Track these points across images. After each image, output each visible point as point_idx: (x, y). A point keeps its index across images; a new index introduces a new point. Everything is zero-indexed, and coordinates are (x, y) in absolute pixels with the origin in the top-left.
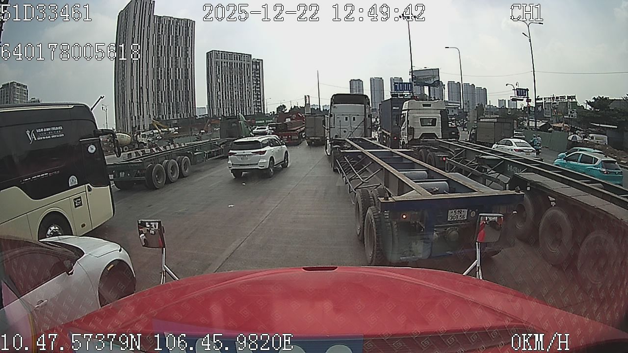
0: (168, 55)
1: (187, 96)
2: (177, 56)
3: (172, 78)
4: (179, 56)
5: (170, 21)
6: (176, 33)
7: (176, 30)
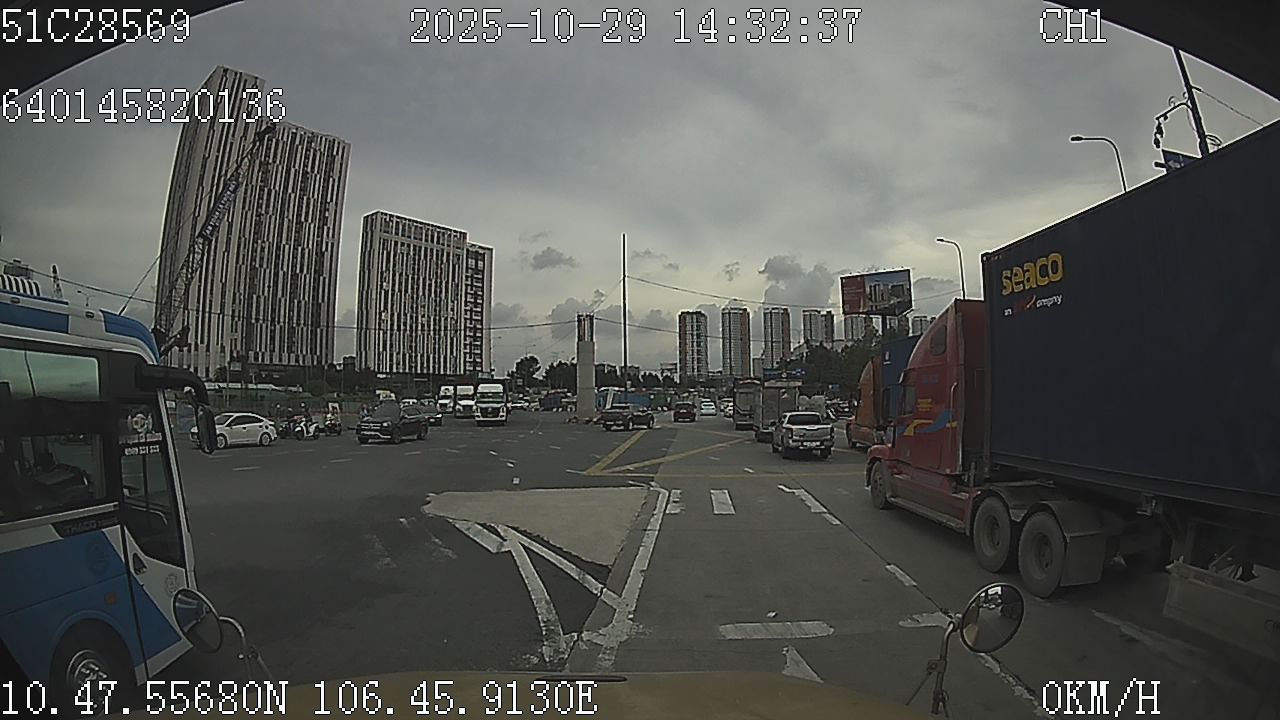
0: (282, 213)
1: (317, 315)
2: (303, 220)
3: (285, 269)
4: (306, 220)
5: (296, 134)
6: (306, 166)
7: (307, 158)
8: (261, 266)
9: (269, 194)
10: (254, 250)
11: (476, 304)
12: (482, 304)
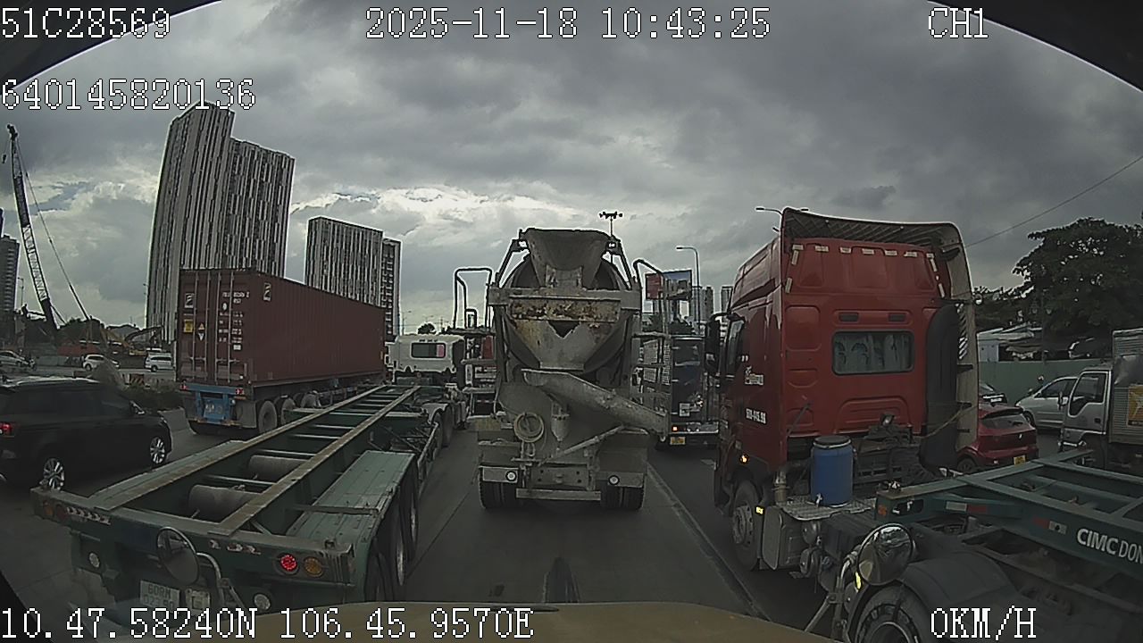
0: (245, 213)
2: (260, 218)
3: (247, 255)
4: (262, 219)
5: (254, 152)
6: (262, 176)
7: (263, 170)
8: (230, 253)
9: (236, 196)
10: (225, 242)
11: (388, 285)
12: (393, 284)
